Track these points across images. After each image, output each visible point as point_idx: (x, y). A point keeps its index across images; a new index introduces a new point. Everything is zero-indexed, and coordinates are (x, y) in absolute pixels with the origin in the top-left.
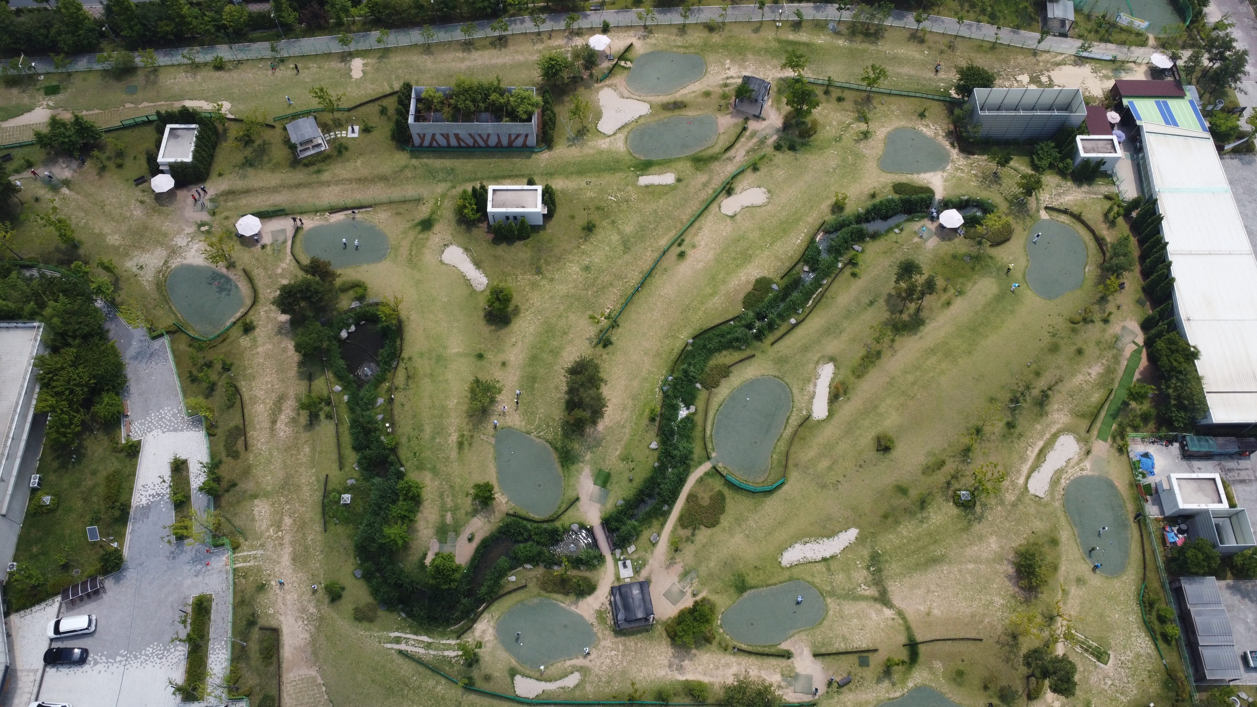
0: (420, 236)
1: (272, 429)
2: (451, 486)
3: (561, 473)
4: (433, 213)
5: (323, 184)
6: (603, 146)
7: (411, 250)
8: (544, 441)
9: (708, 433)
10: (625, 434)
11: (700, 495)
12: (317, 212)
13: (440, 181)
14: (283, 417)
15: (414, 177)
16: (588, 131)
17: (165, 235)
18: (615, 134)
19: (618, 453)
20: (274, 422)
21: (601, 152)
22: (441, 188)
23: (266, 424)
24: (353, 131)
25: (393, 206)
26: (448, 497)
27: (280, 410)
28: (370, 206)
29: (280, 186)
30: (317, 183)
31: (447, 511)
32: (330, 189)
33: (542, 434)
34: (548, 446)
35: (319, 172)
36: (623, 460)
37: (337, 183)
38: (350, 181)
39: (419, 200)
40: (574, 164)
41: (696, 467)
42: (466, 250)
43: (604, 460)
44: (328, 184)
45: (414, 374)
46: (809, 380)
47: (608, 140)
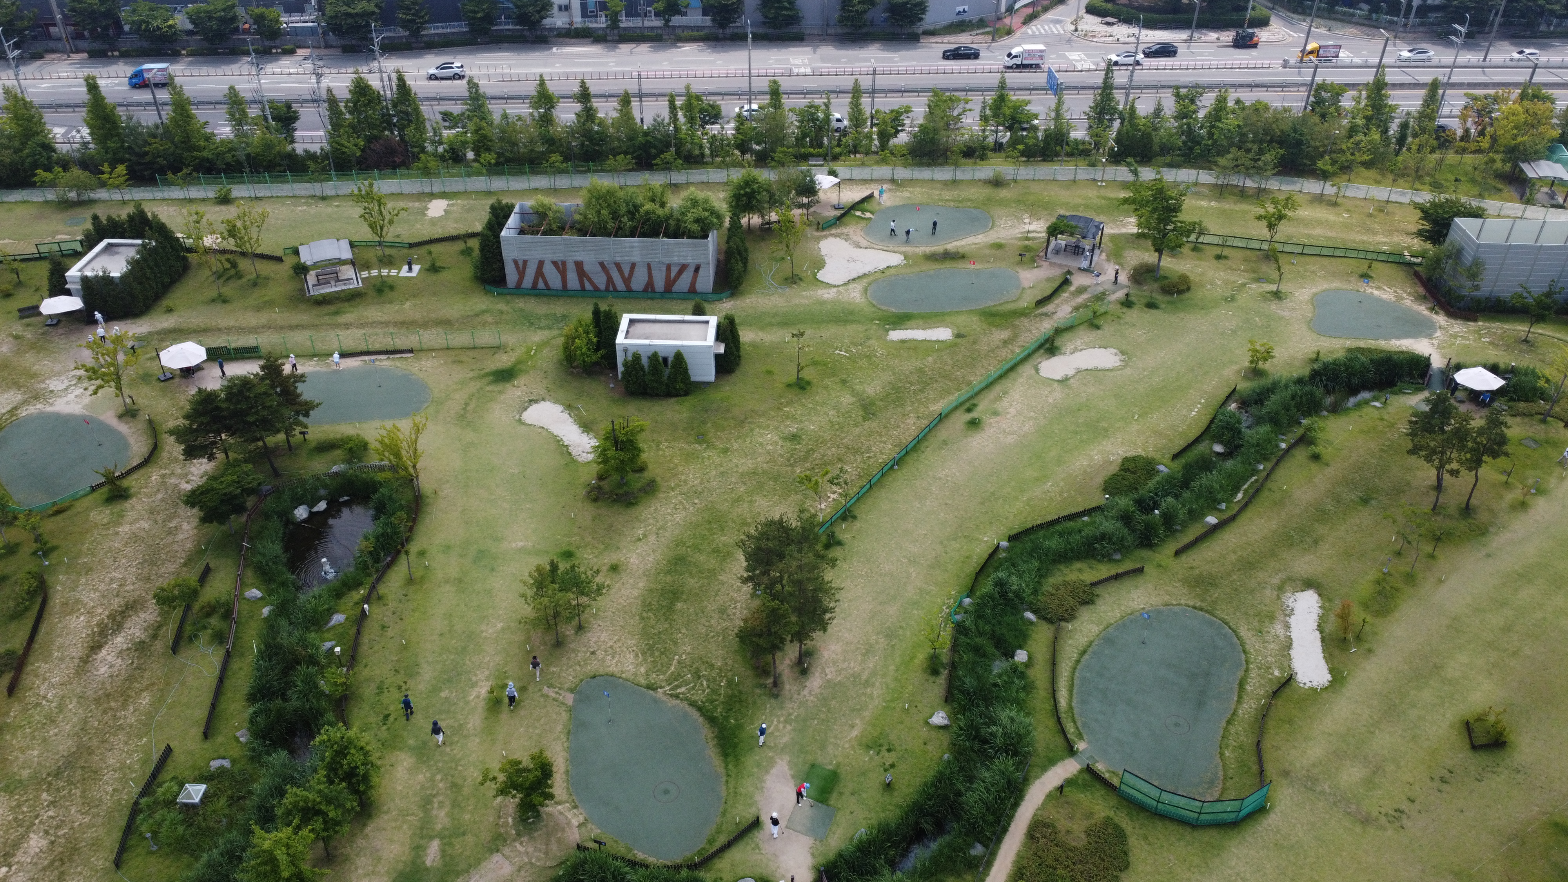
0: (489, 388)
1: (85, 661)
2: (454, 785)
3: (721, 770)
4: (519, 362)
5: (338, 326)
6: (826, 296)
7: (467, 404)
8: (685, 705)
9: (1063, 703)
10: (871, 697)
11: (1063, 824)
12: (315, 355)
13: (540, 328)
14: (119, 639)
15: (497, 323)
16: (801, 279)
17: (34, 376)
18: (845, 284)
19: (855, 733)
20: (95, 647)
21: (823, 303)
22: (537, 337)
23: (76, 651)
24: (410, 269)
25: (450, 352)
26: (441, 805)
27: (118, 627)
28: (411, 351)
29: (263, 327)
30: (329, 325)
31: (431, 838)
32: (349, 332)
33: (683, 690)
34: (695, 714)
35: (337, 313)
36: (868, 747)
37: (362, 326)
38: (386, 324)
39: (499, 347)
40: (776, 314)
41: (1044, 769)
42: (569, 407)
43: (823, 747)
44: (347, 326)
45: (422, 578)
46: (1272, 618)
47: (835, 290)
